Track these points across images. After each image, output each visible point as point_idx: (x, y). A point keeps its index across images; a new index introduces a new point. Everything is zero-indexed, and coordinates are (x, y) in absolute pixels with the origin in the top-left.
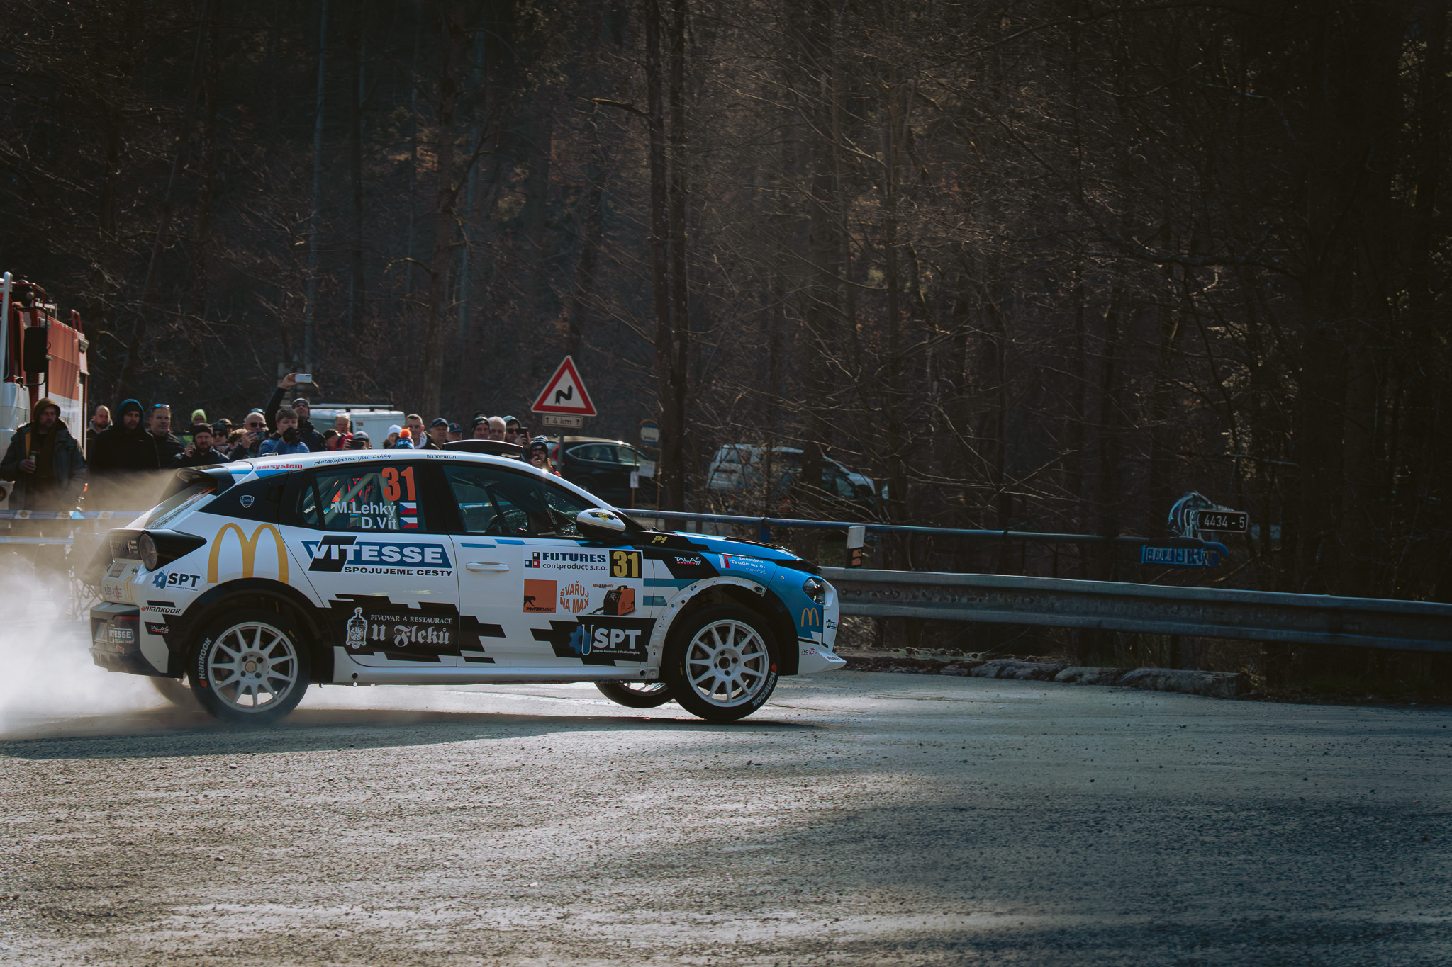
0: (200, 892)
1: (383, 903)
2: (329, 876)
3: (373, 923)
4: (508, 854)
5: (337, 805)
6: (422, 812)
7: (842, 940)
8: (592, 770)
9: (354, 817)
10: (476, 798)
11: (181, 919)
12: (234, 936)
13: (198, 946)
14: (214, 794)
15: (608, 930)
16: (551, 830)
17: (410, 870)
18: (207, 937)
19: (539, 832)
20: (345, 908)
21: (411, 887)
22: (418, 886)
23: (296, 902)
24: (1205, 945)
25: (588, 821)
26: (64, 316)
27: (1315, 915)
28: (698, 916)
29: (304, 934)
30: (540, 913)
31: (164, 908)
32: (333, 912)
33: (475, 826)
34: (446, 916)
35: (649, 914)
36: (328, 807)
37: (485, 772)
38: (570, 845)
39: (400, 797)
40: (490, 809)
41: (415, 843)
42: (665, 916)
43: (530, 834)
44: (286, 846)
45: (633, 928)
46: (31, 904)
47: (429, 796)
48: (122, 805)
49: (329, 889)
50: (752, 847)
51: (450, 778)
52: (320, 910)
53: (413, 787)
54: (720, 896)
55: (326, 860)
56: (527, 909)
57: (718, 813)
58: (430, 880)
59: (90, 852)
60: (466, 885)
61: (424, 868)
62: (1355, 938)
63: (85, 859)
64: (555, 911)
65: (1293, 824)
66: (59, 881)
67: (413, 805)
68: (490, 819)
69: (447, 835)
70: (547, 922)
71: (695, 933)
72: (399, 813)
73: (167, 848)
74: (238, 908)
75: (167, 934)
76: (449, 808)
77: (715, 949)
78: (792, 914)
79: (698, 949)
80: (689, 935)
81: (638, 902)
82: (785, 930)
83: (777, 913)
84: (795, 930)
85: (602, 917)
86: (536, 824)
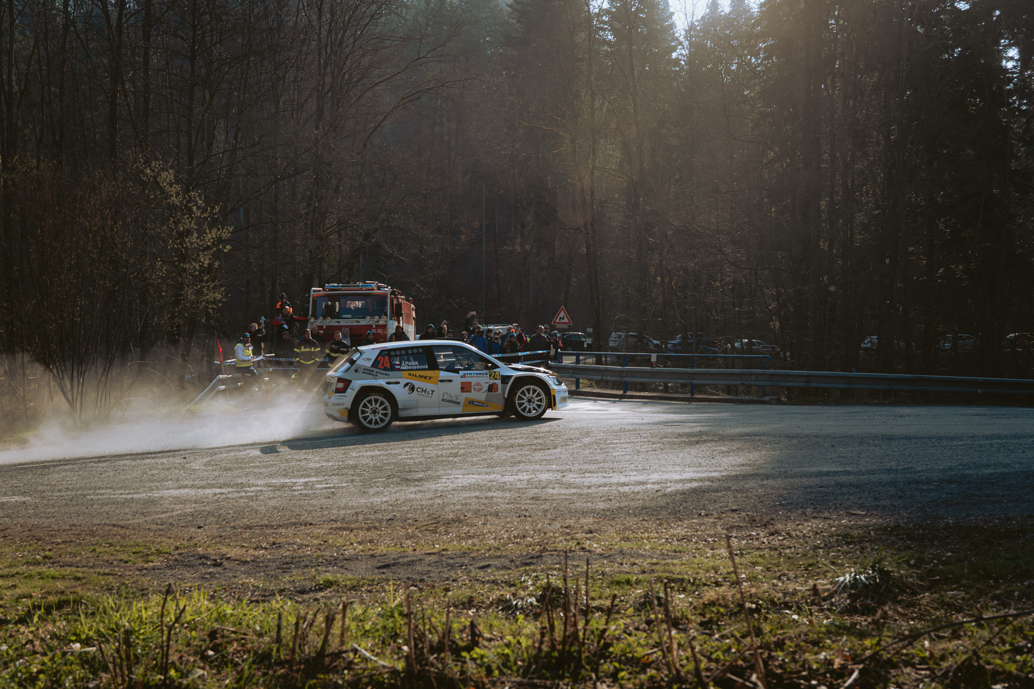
0: (450, 472)
1: (507, 473)
2: (490, 466)
3: (503, 480)
4: (545, 458)
5: (493, 444)
6: (519, 446)
7: (651, 481)
8: (572, 432)
9: (498, 448)
10: (536, 441)
11: (444, 480)
12: (460, 485)
13: (449, 488)
14: (455, 442)
15: (577, 480)
16: (559, 450)
17: (514, 464)
18: (452, 485)
19: (555, 451)
20: (495, 476)
21: (515, 469)
22: (517, 468)
23: (480, 474)
24: (767, 479)
25: (571, 447)
26: (407, 300)
27: (803, 469)
28: (605, 475)
29: (482, 484)
30: (555, 475)
31: (439, 477)
32: (492, 477)
33: (535, 450)
34: (526, 477)
35: (590, 475)
36: (490, 445)
39: (512, 441)
40: (540, 444)
41: (517, 455)
42: (595, 475)
43: (552, 451)
44: (477, 457)
45: (584, 479)
46: (399, 477)
47: (521, 441)
48: (427, 446)
49: (490, 470)
50: (622, 453)
52: (487, 476)
53: (516, 438)
54: (612, 469)
55: (489, 461)
56: (551, 474)
57: (612, 443)
58: (521, 466)
59: (417, 461)
60: (532, 468)
61: (519, 462)
62: (816, 476)
63: (415, 463)
64: (560, 475)
65: (795, 441)
66: (407, 470)
67: (516, 444)
68: (540, 447)
69: (526, 452)
70: (558, 478)
71: (604, 480)
72: (512, 446)
73: (440, 459)
74: (461, 476)
75: (440, 485)
76: (527, 444)
77: (611, 485)
78: (635, 473)
79: (605, 485)
80: (602, 481)
81: (586, 471)
82: (633, 478)
83: (630, 473)
84: (636, 479)
85: (575, 476)
86: (554, 448)
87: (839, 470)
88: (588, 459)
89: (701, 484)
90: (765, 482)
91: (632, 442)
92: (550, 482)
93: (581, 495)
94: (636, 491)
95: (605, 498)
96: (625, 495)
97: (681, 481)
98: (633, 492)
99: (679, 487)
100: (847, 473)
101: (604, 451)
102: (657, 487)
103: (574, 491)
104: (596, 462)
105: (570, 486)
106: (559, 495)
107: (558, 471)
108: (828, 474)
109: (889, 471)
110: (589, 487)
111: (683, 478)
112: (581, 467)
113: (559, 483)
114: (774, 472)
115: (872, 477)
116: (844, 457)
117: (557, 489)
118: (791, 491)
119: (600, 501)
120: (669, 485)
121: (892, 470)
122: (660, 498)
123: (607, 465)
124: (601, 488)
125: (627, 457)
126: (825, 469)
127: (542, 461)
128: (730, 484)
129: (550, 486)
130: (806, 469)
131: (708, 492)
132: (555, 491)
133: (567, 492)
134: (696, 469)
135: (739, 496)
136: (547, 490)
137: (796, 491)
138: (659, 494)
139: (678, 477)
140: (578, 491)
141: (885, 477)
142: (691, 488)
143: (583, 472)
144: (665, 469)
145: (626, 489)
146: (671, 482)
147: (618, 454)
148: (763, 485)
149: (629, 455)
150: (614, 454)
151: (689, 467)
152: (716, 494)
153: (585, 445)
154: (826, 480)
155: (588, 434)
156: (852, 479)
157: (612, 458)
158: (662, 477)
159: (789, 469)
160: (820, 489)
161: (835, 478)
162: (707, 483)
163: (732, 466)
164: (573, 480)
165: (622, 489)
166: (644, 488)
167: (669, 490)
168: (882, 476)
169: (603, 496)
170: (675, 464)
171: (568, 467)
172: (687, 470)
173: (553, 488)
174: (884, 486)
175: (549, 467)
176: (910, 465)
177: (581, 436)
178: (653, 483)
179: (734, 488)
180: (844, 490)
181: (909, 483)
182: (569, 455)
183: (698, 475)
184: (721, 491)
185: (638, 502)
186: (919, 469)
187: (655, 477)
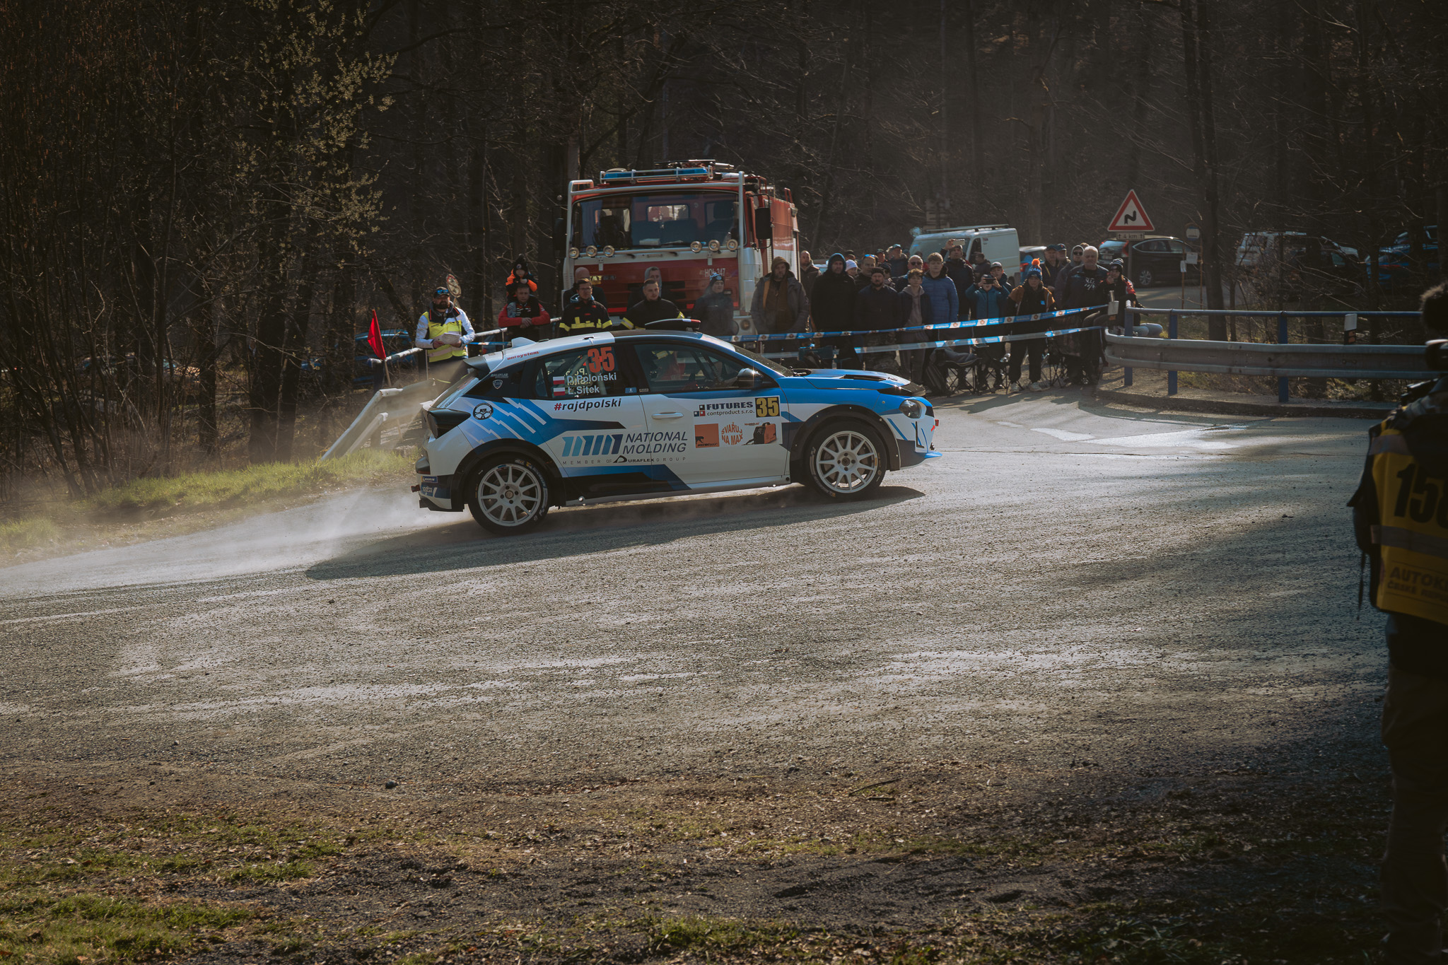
0: (912, 642)
1: (1035, 648)
2: (995, 626)
3: (1029, 664)
4: (1117, 604)
5: (996, 564)
11: (899, 666)
12: (936, 678)
13: (912, 688)
14: (911, 559)
15: (1194, 667)
17: (1050, 620)
18: (917, 680)
20: (1009, 653)
22: (1058, 632)
23: (975, 648)
29: (982, 675)
30: (1145, 653)
31: (887, 656)
32: (1003, 656)
37: (1096, 532)
38: (1161, 595)
41: (1053, 596)
42: (1234, 654)
44: (964, 602)
45: (1211, 664)
46: (797, 655)
48: (850, 570)
49: (996, 637)
51: (1072, 538)
52: (991, 654)
55: (992, 613)
59: (833, 609)
63: (829, 616)
66: (814, 636)
67: (1048, 563)
69: (1074, 588)
73: (884, 606)
74: (936, 655)
75: (891, 678)
76: (1074, 565)
85: (1188, 656)
92: (1133, 672)
93: (1207, 709)
113: (1155, 674)
119: (1250, 726)
132: (1147, 699)
140: (1199, 696)
175: (1128, 631)
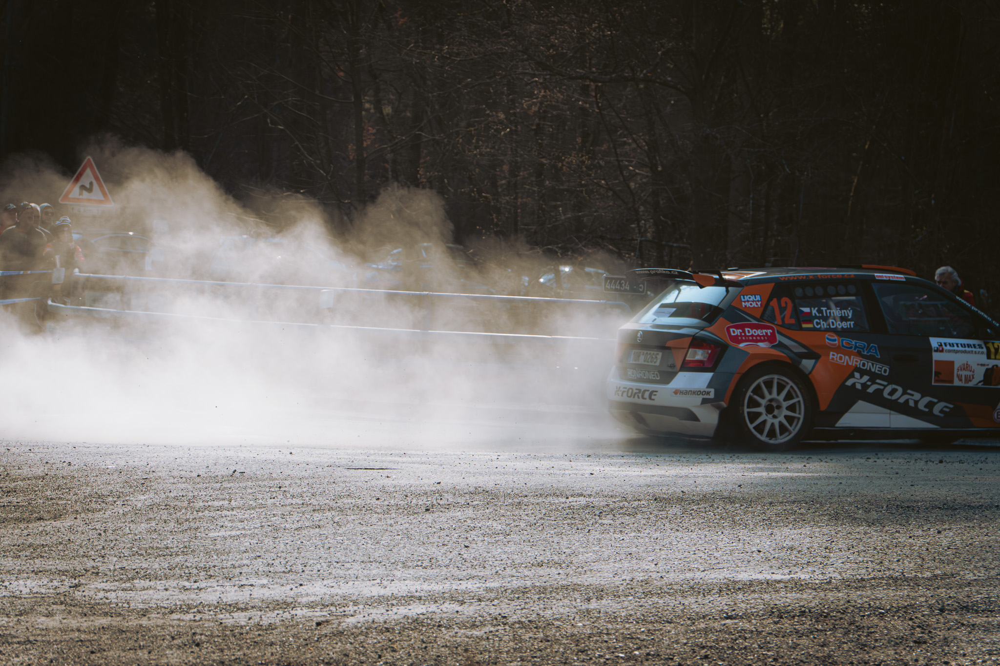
4: (30, 540)
7: (304, 600)
8: (104, 479)
16: (68, 522)
19: (57, 524)
25: (98, 515)
28: (187, 584)
35: (146, 583)
37: (14, 480)
38: (83, 533)
40: (17, 507)
42: (160, 585)
43: (50, 525)
45: (133, 594)
50: (234, 533)
54: (205, 569)
56: (45, 581)
64: (69, 582)
68: (18, 514)
70: (62, 590)
71: (184, 596)
77: (200, 608)
78: (265, 581)
79: (186, 608)
80: (179, 598)
81: (137, 574)
82: (258, 593)
83: (252, 581)
84: (266, 593)
85: (107, 586)
86: (55, 518)
87: (778, 577)
88: (145, 544)
89: (433, 607)
90: (593, 605)
91: (262, 506)
92: (39, 599)
93: (122, 631)
94: (265, 622)
95: (184, 639)
96: (237, 632)
97: (380, 600)
98: (259, 626)
99: (378, 614)
100: (798, 586)
101: (186, 525)
102: (319, 614)
103: (104, 621)
104: (166, 552)
105: (92, 609)
106: (64, 631)
107: (63, 573)
108: (749, 586)
109: (896, 581)
110: (144, 613)
111: (387, 592)
112: (125, 564)
113: (66, 602)
114: (617, 581)
115: (854, 595)
116: (792, 548)
117: (58, 617)
118: (657, 626)
119: (170, 647)
120: (351, 609)
121: (906, 579)
122: (324, 640)
123: (192, 560)
124: (175, 616)
125: (246, 543)
126: (744, 576)
127: (21, 547)
128: (506, 608)
129: (42, 609)
130: (698, 575)
131: (449, 627)
132: (52, 623)
133: (85, 624)
134: (421, 572)
135: (526, 637)
136: (32, 618)
137: (668, 627)
138: (326, 630)
139: (376, 591)
140: (116, 621)
141: (887, 596)
142: (406, 617)
143: (127, 577)
144: (341, 573)
145: (241, 618)
146: (356, 603)
147: (222, 533)
148: (588, 611)
149: (253, 536)
150: (212, 534)
151: (405, 565)
152: (469, 633)
153: (137, 512)
154: (743, 602)
155: (145, 484)
156: (808, 598)
157: (209, 541)
158: (334, 591)
159: (654, 575)
160: (728, 621)
161: (766, 597)
162: (450, 607)
163: (514, 566)
164: (101, 595)
165: (228, 620)
166: (287, 615)
167: (351, 620)
168: (880, 593)
169: (179, 635)
170: (369, 561)
171: (90, 564)
172: (398, 574)
173: (49, 615)
174: (882, 616)
175: (38, 563)
176: (949, 569)
177: (127, 490)
178: (311, 606)
179: (515, 618)
180: (786, 624)
181: (942, 610)
182: (93, 534)
183: (426, 587)
184: (483, 624)
185: (270, 650)
186: (970, 577)
187: (317, 590)
